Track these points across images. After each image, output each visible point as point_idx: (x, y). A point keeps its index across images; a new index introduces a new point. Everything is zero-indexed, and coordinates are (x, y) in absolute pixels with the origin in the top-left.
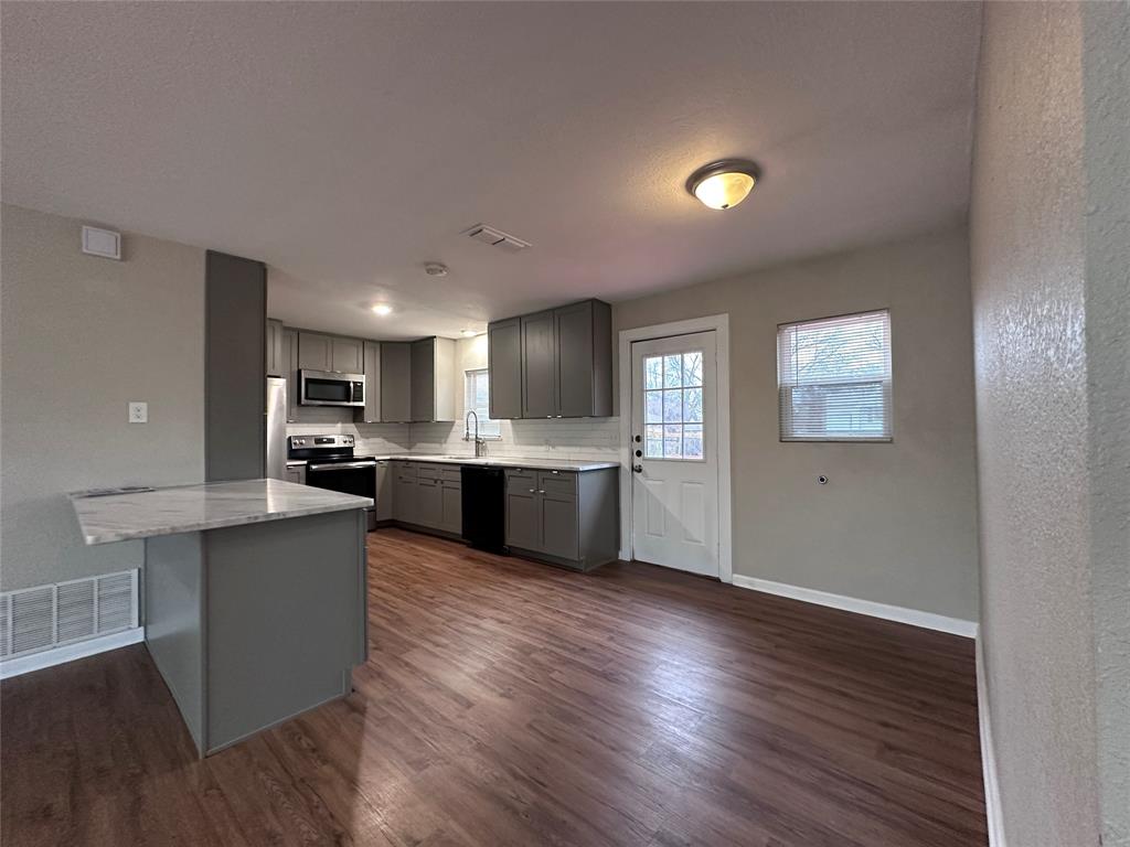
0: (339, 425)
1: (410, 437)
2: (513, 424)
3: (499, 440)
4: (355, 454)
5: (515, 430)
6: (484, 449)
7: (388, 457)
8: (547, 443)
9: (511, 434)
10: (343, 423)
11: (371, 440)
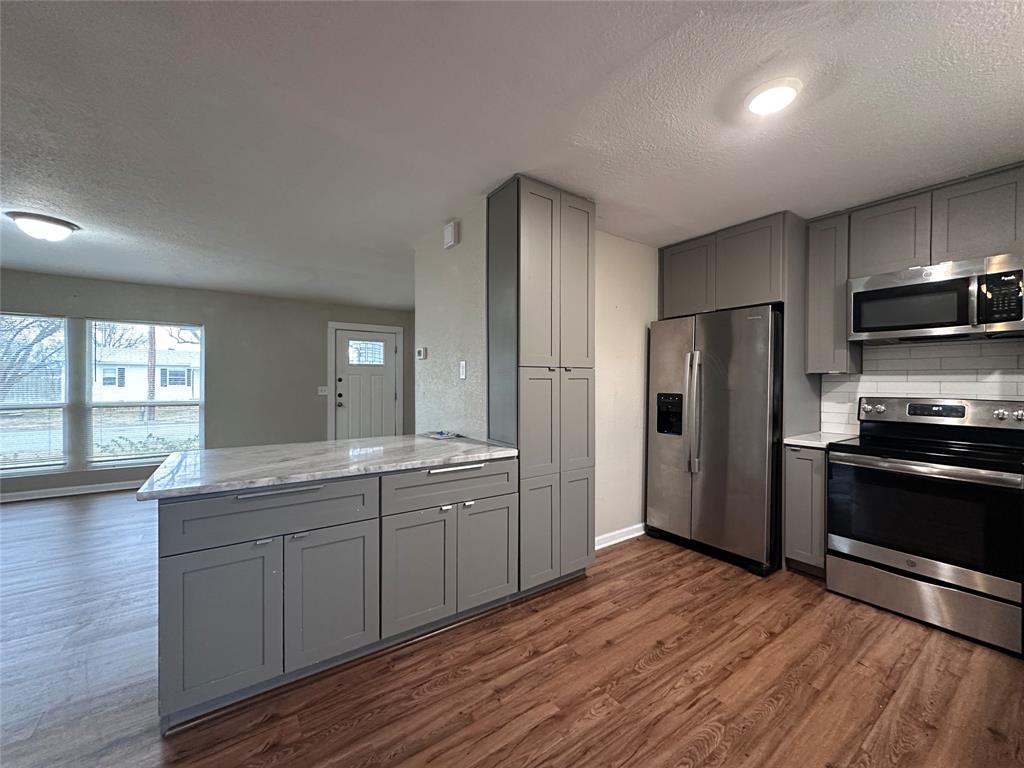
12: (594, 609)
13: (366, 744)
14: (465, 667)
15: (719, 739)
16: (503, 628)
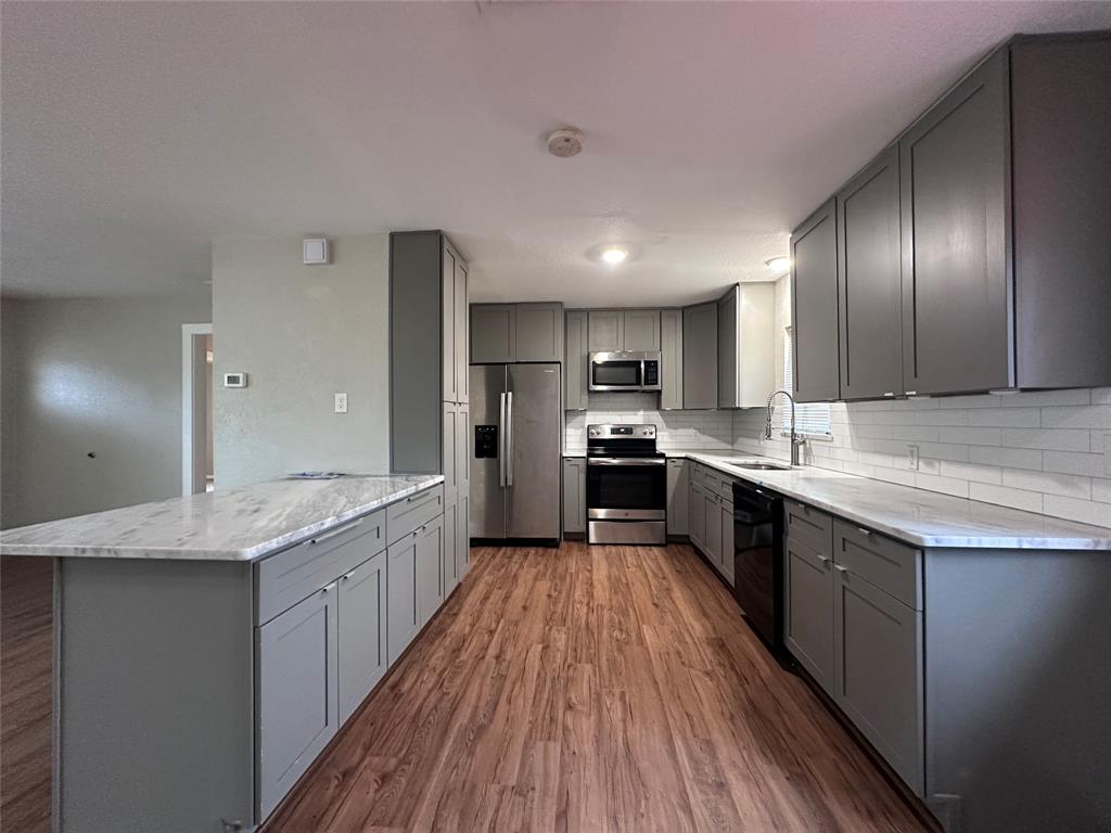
0: (641, 413)
1: (732, 429)
2: (850, 412)
3: (827, 438)
4: (657, 448)
5: (853, 424)
6: (807, 453)
7: (683, 455)
8: (914, 452)
9: (847, 430)
10: (645, 410)
11: (680, 431)
12: (492, 597)
13: (457, 726)
14: (458, 660)
15: (615, 616)
16: (449, 632)
